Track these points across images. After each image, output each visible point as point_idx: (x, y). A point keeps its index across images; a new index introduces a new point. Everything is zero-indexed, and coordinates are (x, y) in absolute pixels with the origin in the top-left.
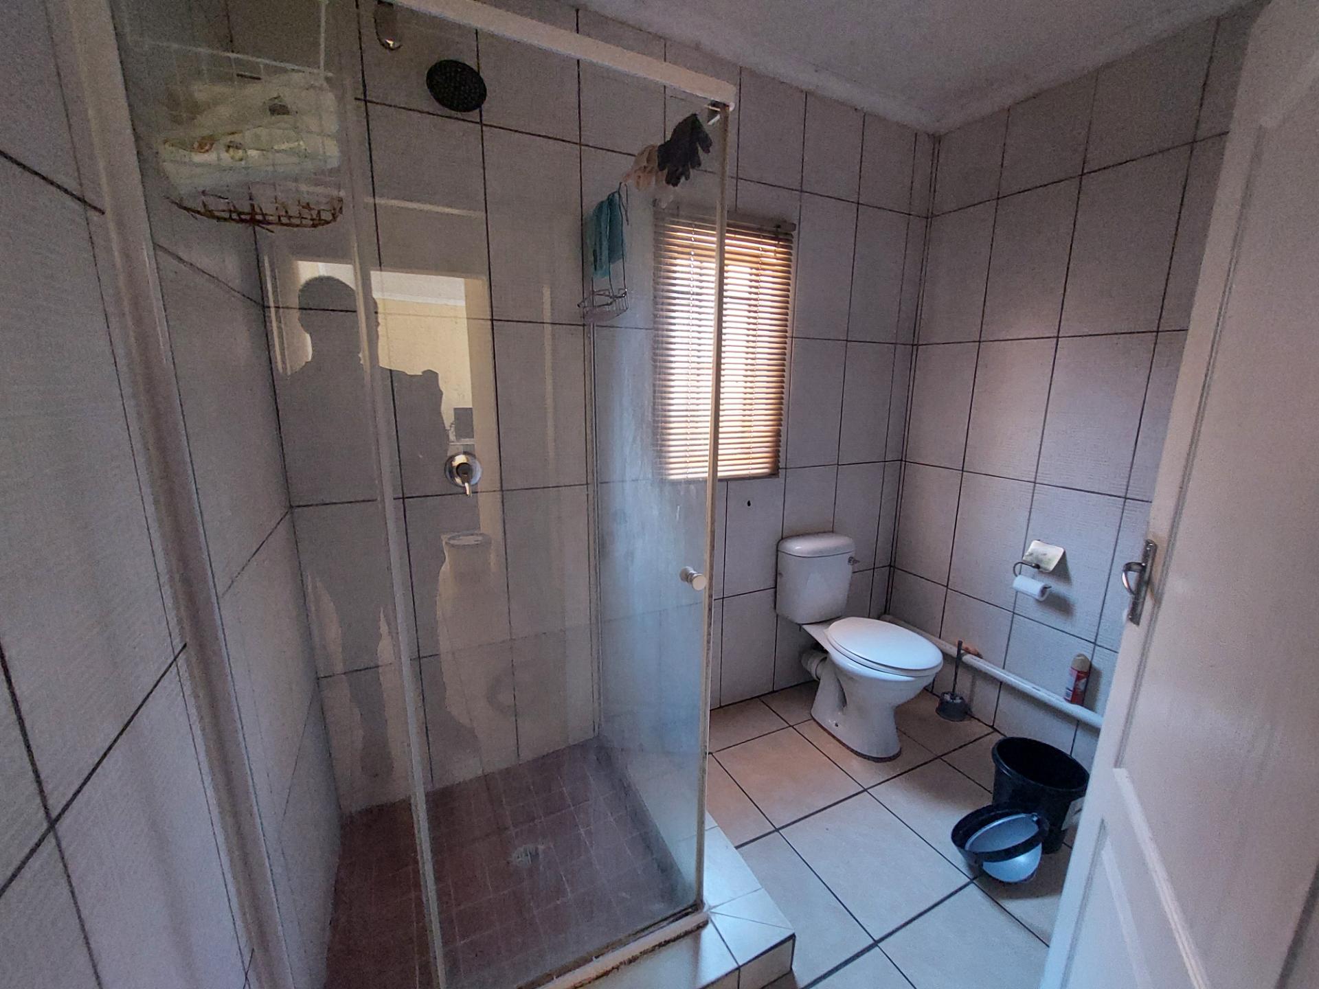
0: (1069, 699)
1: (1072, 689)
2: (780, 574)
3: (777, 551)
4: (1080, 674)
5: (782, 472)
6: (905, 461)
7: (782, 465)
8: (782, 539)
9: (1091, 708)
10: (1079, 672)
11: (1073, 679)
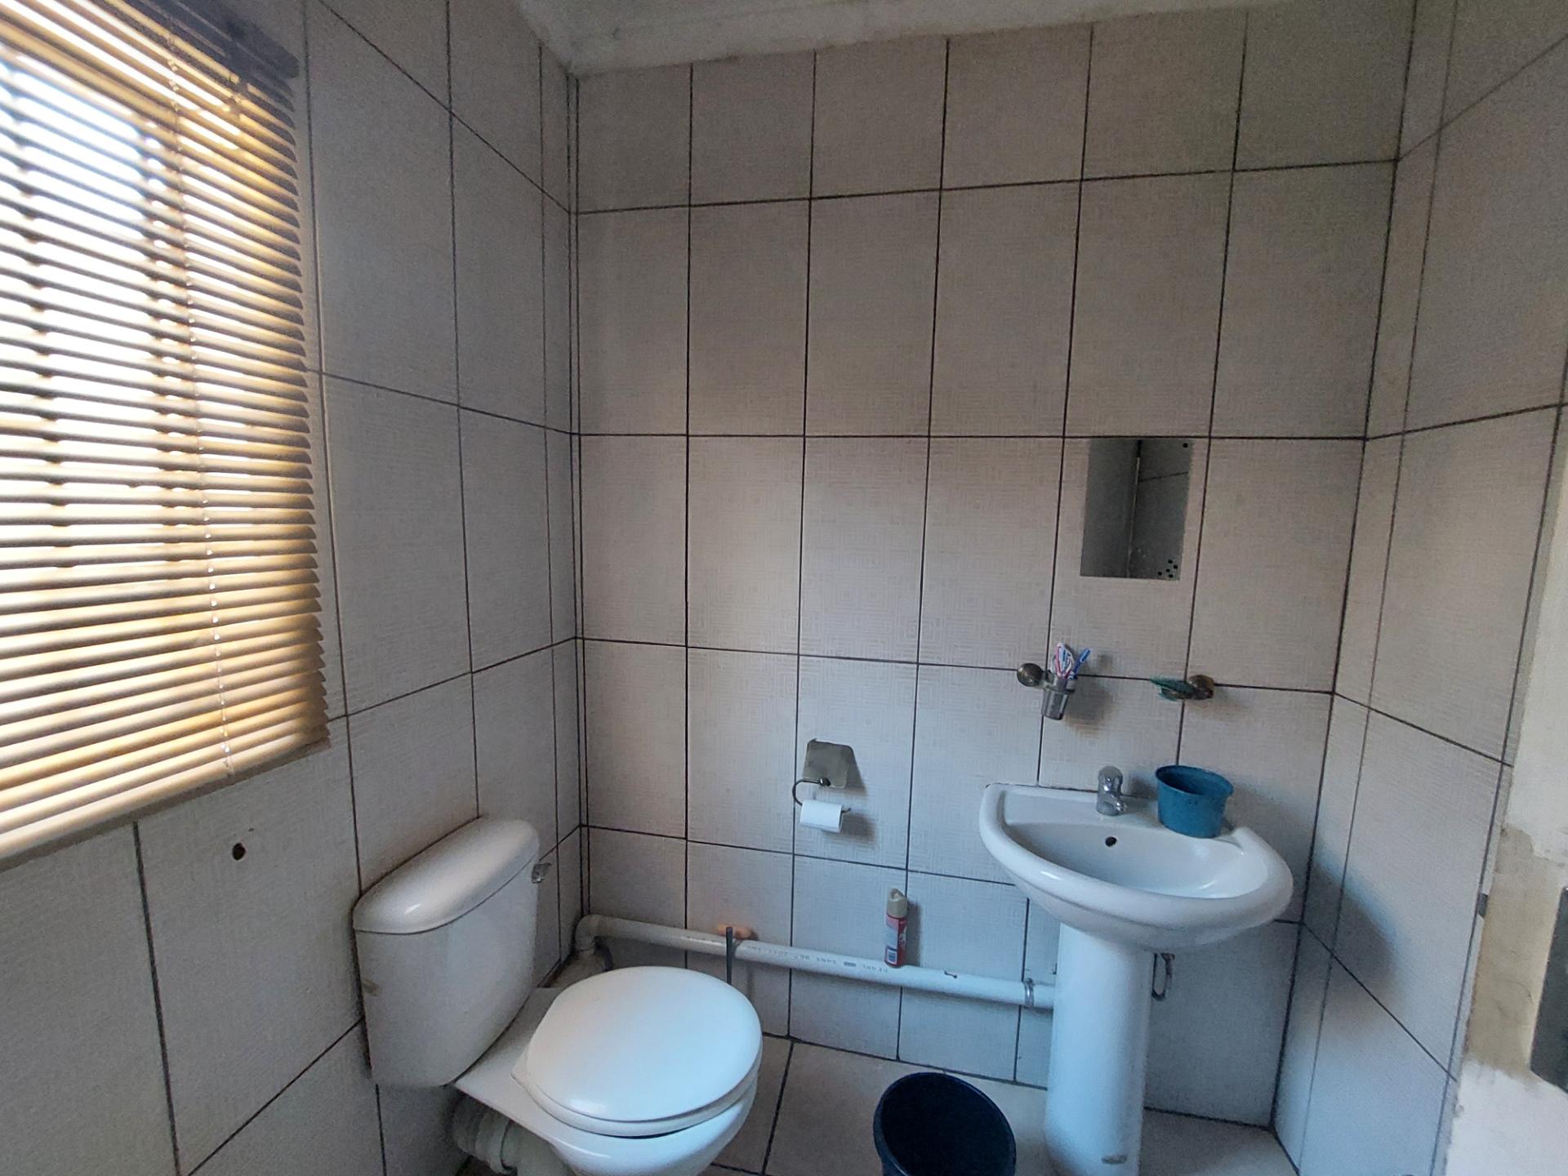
0: (895, 963)
1: (895, 947)
2: (373, 989)
3: (353, 934)
4: (902, 923)
5: (336, 729)
6: (583, 639)
7: (334, 708)
8: (361, 894)
9: (915, 962)
10: (900, 920)
11: (895, 933)
